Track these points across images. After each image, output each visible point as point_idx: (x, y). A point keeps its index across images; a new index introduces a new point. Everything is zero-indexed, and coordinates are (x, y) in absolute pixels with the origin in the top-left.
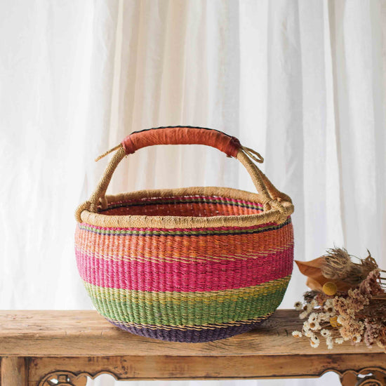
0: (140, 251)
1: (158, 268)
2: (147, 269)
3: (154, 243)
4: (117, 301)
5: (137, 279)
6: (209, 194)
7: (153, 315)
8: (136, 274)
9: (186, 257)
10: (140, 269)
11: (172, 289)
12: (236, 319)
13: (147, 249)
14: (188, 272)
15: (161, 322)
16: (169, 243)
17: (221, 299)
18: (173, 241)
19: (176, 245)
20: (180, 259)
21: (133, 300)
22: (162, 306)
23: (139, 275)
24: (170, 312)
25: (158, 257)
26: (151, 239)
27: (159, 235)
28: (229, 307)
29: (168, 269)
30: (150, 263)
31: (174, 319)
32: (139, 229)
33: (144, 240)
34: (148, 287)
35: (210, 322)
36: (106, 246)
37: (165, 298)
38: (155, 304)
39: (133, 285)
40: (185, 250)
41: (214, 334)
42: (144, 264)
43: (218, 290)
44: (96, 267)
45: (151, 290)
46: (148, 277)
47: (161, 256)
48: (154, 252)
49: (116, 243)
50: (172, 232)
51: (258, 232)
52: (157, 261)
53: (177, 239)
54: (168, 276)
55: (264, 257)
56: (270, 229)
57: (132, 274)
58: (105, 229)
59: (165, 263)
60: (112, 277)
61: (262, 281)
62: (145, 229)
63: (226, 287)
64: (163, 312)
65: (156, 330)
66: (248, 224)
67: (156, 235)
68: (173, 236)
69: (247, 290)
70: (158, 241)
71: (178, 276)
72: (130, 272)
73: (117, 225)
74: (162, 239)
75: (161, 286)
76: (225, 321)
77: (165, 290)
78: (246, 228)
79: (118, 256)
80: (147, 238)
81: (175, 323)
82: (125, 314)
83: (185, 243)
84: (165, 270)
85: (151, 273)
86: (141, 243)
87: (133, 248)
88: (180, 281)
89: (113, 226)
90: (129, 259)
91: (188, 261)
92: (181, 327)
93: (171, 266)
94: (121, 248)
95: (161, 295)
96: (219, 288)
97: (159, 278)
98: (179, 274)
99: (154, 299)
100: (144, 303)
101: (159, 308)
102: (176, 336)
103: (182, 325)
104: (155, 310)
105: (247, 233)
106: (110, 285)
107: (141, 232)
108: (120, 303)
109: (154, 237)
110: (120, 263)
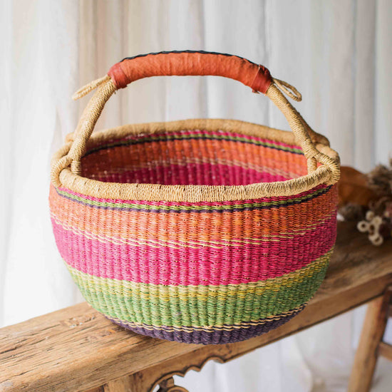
0: (152, 232)
1: (178, 255)
2: (163, 257)
3: (173, 222)
4: (119, 296)
5: (148, 269)
6: (213, 128)
7: (169, 314)
8: (147, 263)
9: (217, 241)
10: (152, 256)
11: (197, 282)
12: (275, 313)
13: (162, 231)
14: (220, 260)
15: (181, 323)
16: (193, 222)
17: (259, 292)
18: (199, 219)
19: (202, 225)
20: (209, 244)
21: (143, 296)
22: (183, 304)
23: (151, 264)
24: (192, 311)
25: (177, 241)
26: (168, 217)
27: (179, 212)
28: (269, 299)
29: (192, 256)
30: (167, 249)
31: (198, 318)
32: (150, 203)
33: (158, 219)
34: (163, 279)
35: (244, 320)
36: (102, 224)
37: (187, 293)
38: (173, 301)
39: (142, 277)
40: (215, 232)
41: (248, 333)
42: (158, 249)
43: (257, 280)
44: (88, 250)
45: (167, 283)
46: (163, 267)
47: (182, 240)
48: (172, 234)
49: (117, 221)
50: (197, 207)
51: (307, 200)
52: (177, 246)
53: (204, 216)
54: (192, 266)
55: (313, 231)
56: (319, 194)
57: (141, 262)
58: (100, 200)
59: (187, 249)
60: (112, 265)
61: (308, 262)
62: (159, 203)
63: (268, 276)
64: (184, 311)
65: (172, 333)
66: (296, 192)
67: (176, 211)
68: (199, 212)
69: (292, 276)
70: (178, 220)
71: (205, 265)
72: (137, 260)
73: (117, 196)
74: (183, 216)
75: (182, 278)
76: (263, 316)
77: (187, 283)
78: (293, 197)
79: (119, 237)
80: (163, 215)
81: (199, 324)
82: (131, 312)
83: (216, 221)
84: (188, 258)
85: (168, 262)
86: (154, 222)
87: (142, 228)
88: (209, 271)
89: (112, 196)
90: (137, 243)
91: (219, 245)
92: (207, 327)
93: (197, 252)
94: (125, 228)
95: (182, 289)
96: (258, 277)
97: (179, 269)
98: (208, 263)
99: (172, 294)
100: (158, 299)
101: (178, 305)
102: (200, 339)
103: (208, 325)
104: (173, 308)
105: (294, 203)
106: (108, 274)
107: (154, 207)
108: (123, 299)
109: (172, 215)
110: (124, 248)
